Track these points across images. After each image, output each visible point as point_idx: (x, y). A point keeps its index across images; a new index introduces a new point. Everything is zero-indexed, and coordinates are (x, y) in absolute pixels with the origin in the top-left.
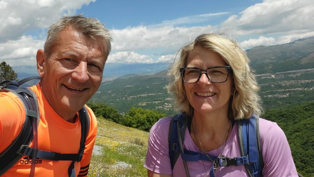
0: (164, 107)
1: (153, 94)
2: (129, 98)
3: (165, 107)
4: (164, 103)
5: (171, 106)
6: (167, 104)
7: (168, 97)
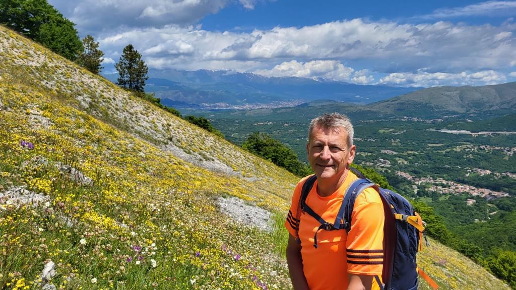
0: (375, 164)
1: (360, 139)
3: (379, 166)
4: (377, 158)
5: (390, 164)
6: (382, 160)
7: (385, 148)
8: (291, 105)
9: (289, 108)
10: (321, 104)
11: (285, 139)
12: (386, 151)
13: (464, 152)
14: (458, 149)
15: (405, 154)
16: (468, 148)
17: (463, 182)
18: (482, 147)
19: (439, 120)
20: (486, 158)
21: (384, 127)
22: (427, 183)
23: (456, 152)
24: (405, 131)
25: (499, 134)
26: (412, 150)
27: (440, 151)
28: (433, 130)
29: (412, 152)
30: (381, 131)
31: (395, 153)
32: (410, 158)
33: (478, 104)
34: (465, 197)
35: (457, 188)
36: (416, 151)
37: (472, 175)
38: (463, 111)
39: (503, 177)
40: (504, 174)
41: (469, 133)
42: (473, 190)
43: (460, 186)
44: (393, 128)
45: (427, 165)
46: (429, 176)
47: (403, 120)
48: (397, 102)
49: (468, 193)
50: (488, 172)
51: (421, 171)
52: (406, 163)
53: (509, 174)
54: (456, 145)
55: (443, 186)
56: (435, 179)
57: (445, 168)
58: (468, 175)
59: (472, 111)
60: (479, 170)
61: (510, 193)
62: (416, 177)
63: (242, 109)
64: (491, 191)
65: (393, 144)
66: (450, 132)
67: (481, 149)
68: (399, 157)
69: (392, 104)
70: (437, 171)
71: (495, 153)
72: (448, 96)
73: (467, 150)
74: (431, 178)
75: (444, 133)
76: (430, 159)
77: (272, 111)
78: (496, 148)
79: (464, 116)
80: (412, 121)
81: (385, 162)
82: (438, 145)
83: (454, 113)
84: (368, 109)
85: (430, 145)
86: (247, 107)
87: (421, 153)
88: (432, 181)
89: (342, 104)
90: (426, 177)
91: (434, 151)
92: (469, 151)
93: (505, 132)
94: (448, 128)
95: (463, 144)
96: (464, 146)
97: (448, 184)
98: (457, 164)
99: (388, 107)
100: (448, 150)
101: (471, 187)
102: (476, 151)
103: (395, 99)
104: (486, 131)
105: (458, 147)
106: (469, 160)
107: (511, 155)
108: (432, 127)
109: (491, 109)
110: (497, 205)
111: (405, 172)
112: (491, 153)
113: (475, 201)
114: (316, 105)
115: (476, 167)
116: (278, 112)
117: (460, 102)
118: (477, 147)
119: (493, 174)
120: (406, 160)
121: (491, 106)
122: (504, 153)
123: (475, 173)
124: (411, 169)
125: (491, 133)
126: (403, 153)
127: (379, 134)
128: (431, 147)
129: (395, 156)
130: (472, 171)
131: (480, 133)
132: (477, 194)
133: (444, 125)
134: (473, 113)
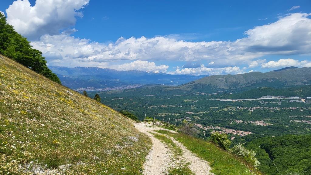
0: (183, 120)
1: (174, 106)
2: (150, 107)
3: (185, 121)
4: (183, 116)
5: (190, 120)
6: (186, 118)
7: (188, 110)
8: (134, 87)
9: (133, 89)
10: (151, 86)
11: (131, 108)
12: (188, 112)
13: (229, 111)
14: (226, 109)
15: (199, 113)
16: (231, 109)
17: (229, 128)
18: (238, 108)
19: (216, 94)
20: (240, 114)
21: (186, 99)
22: (210, 129)
23: (225, 111)
24: (198, 100)
25: (246, 100)
26: (202, 111)
27: (216, 111)
28: (213, 99)
29: (202, 112)
30: (185, 101)
31: (193, 113)
32: (201, 116)
33: (235, 84)
34: (230, 136)
35: (226, 131)
36: (204, 111)
37: (233, 123)
38: (227, 88)
39: (249, 124)
40: (249, 122)
41: (231, 100)
42: (233, 131)
43: (228, 130)
44: (191, 99)
45: (210, 119)
46: (211, 125)
47: (196, 94)
48: (193, 84)
49: (231, 133)
50: (241, 121)
51: (207, 123)
52: (199, 118)
53: (251, 122)
54: (224, 107)
55: (219, 130)
56: (214, 127)
57: (220, 120)
58: (231, 124)
59: (232, 88)
60: (237, 120)
61: (252, 132)
62: (204, 126)
63: (104, 90)
64: (243, 132)
65: (192, 108)
66: (221, 100)
67: (237, 109)
68: (196, 115)
69: (191, 85)
70: (216, 122)
71: (244, 111)
72: (219, 80)
73: (230, 110)
74: (212, 126)
75: (218, 101)
76: (212, 116)
77: (122, 91)
78: (245, 108)
79: (228, 91)
80: (202, 95)
81: (188, 119)
82: (215, 108)
83: (223, 89)
84: (178, 89)
85: (211, 108)
86: (107, 89)
87: (207, 113)
88: (213, 128)
89: (163, 86)
90: (210, 126)
91: (214, 111)
92: (231, 110)
93: (249, 99)
94: (220, 98)
95: (228, 107)
96: (229, 108)
97: (221, 129)
98: (226, 118)
99: (188, 87)
100: (221, 110)
101: (233, 130)
102: (235, 110)
103: (192, 83)
104: (239, 99)
105: (225, 108)
106: (232, 115)
107: (252, 112)
108: (212, 98)
109: (241, 87)
110: (246, 139)
111: (199, 124)
112: (242, 111)
113: (235, 138)
114: (148, 87)
115: (235, 119)
116: (126, 91)
117: (226, 83)
118: (235, 108)
119: (244, 122)
120: (199, 117)
121: (241, 86)
122: (249, 111)
123: (235, 122)
124: (202, 122)
125: (242, 100)
126: (197, 113)
127: (184, 102)
128: (212, 109)
129: (193, 115)
130: (233, 121)
131: (236, 100)
132: (235, 134)
133: (219, 96)
134: (233, 89)
